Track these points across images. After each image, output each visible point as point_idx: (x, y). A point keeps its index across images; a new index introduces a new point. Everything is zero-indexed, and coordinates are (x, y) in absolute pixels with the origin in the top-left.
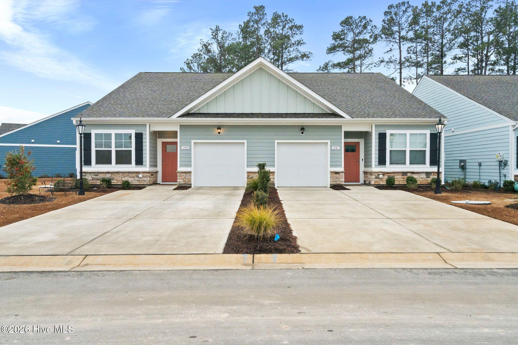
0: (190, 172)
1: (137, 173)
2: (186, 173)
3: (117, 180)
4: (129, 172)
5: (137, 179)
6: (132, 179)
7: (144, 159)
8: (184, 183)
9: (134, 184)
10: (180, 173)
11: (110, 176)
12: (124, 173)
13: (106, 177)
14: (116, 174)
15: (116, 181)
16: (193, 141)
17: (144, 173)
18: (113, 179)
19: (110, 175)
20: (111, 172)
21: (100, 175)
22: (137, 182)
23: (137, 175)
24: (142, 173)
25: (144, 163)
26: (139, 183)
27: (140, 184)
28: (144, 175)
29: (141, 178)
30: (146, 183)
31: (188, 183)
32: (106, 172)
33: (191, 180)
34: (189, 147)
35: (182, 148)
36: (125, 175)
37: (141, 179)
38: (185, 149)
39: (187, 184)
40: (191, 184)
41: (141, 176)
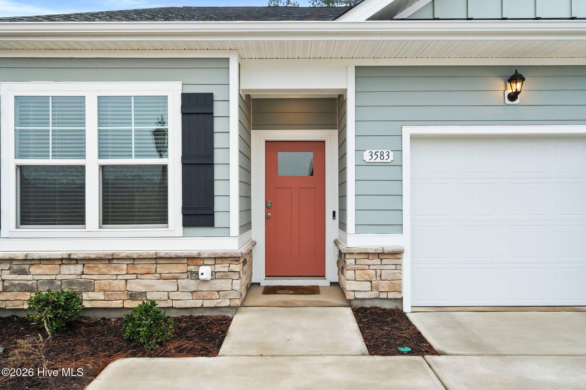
0: (396, 254)
1: (190, 262)
2: (380, 255)
3: (105, 291)
4: (157, 259)
5: (192, 284)
6: (170, 286)
7: (218, 204)
8: (374, 294)
9: (176, 304)
10: (357, 257)
11: (79, 272)
12: (134, 259)
13: (59, 277)
14: (102, 267)
15: (101, 296)
16: (408, 131)
17: (218, 261)
18: (89, 286)
19: (79, 268)
20: (82, 256)
21: (38, 271)
22: (188, 296)
23: (192, 268)
24: (212, 262)
25: (218, 219)
26: (198, 303)
27: (202, 307)
28: (219, 268)
29: (205, 281)
30: (227, 303)
31: (391, 295)
32: (62, 259)
33: (400, 285)
34: (391, 154)
35: (367, 156)
36: (141, 268)
37: (205, 287)
38: (378, 160)
39: (387, 299)
40: (401, 299)
41: (205, 272)
